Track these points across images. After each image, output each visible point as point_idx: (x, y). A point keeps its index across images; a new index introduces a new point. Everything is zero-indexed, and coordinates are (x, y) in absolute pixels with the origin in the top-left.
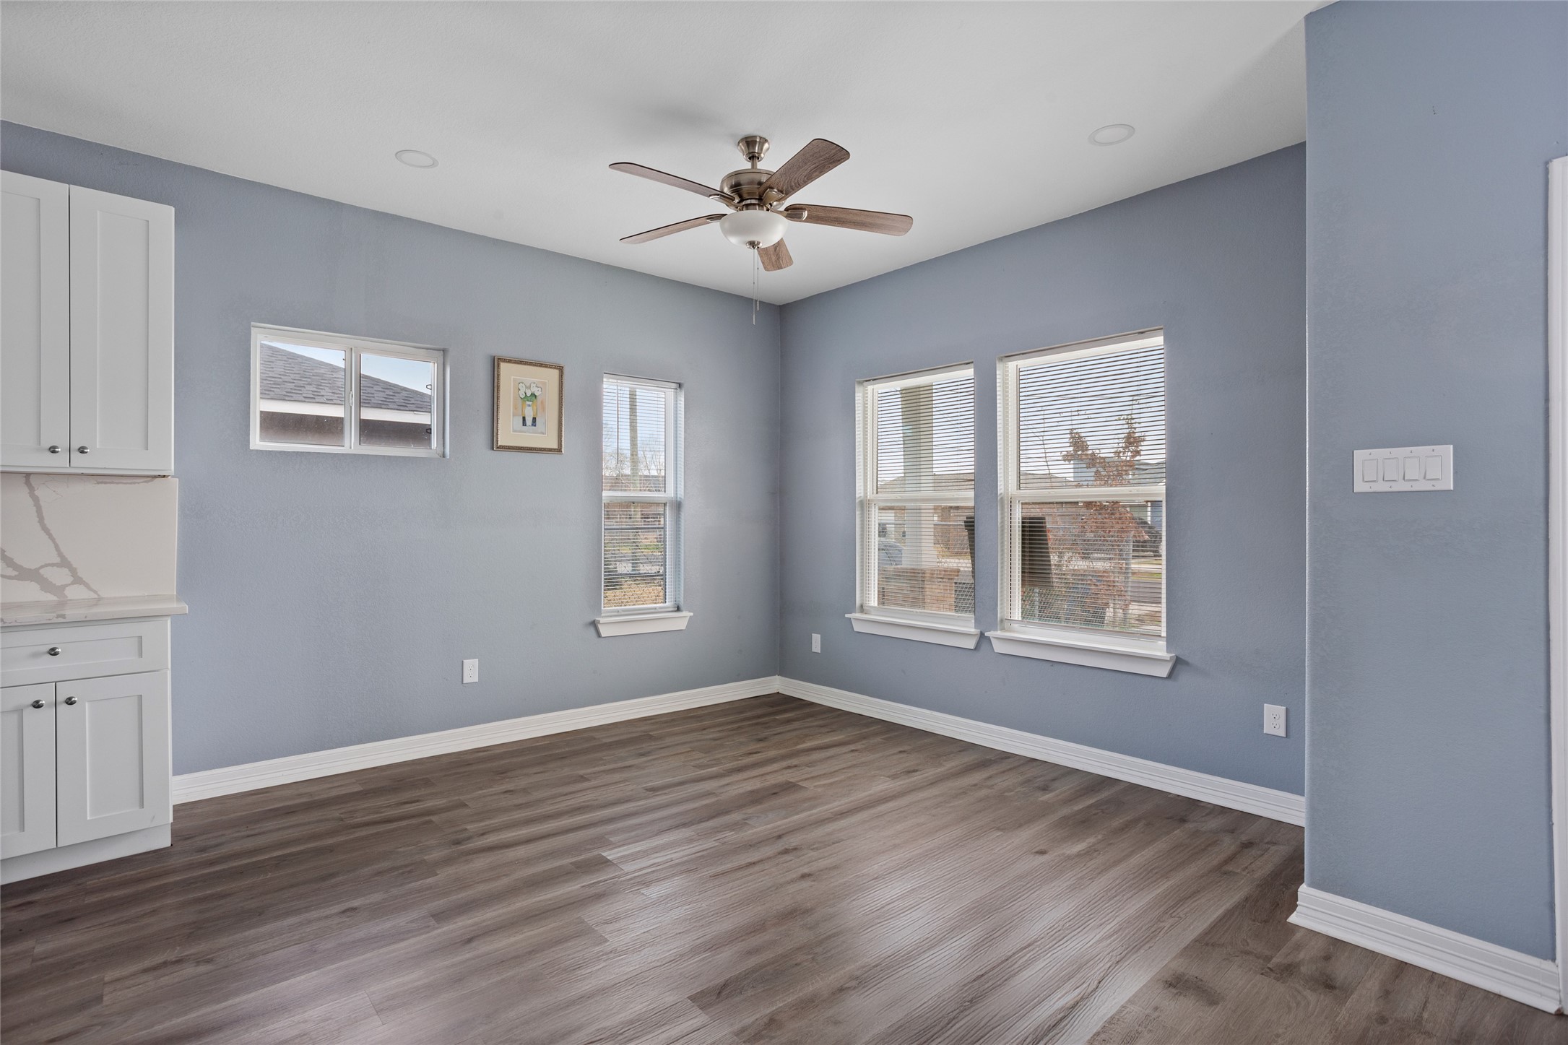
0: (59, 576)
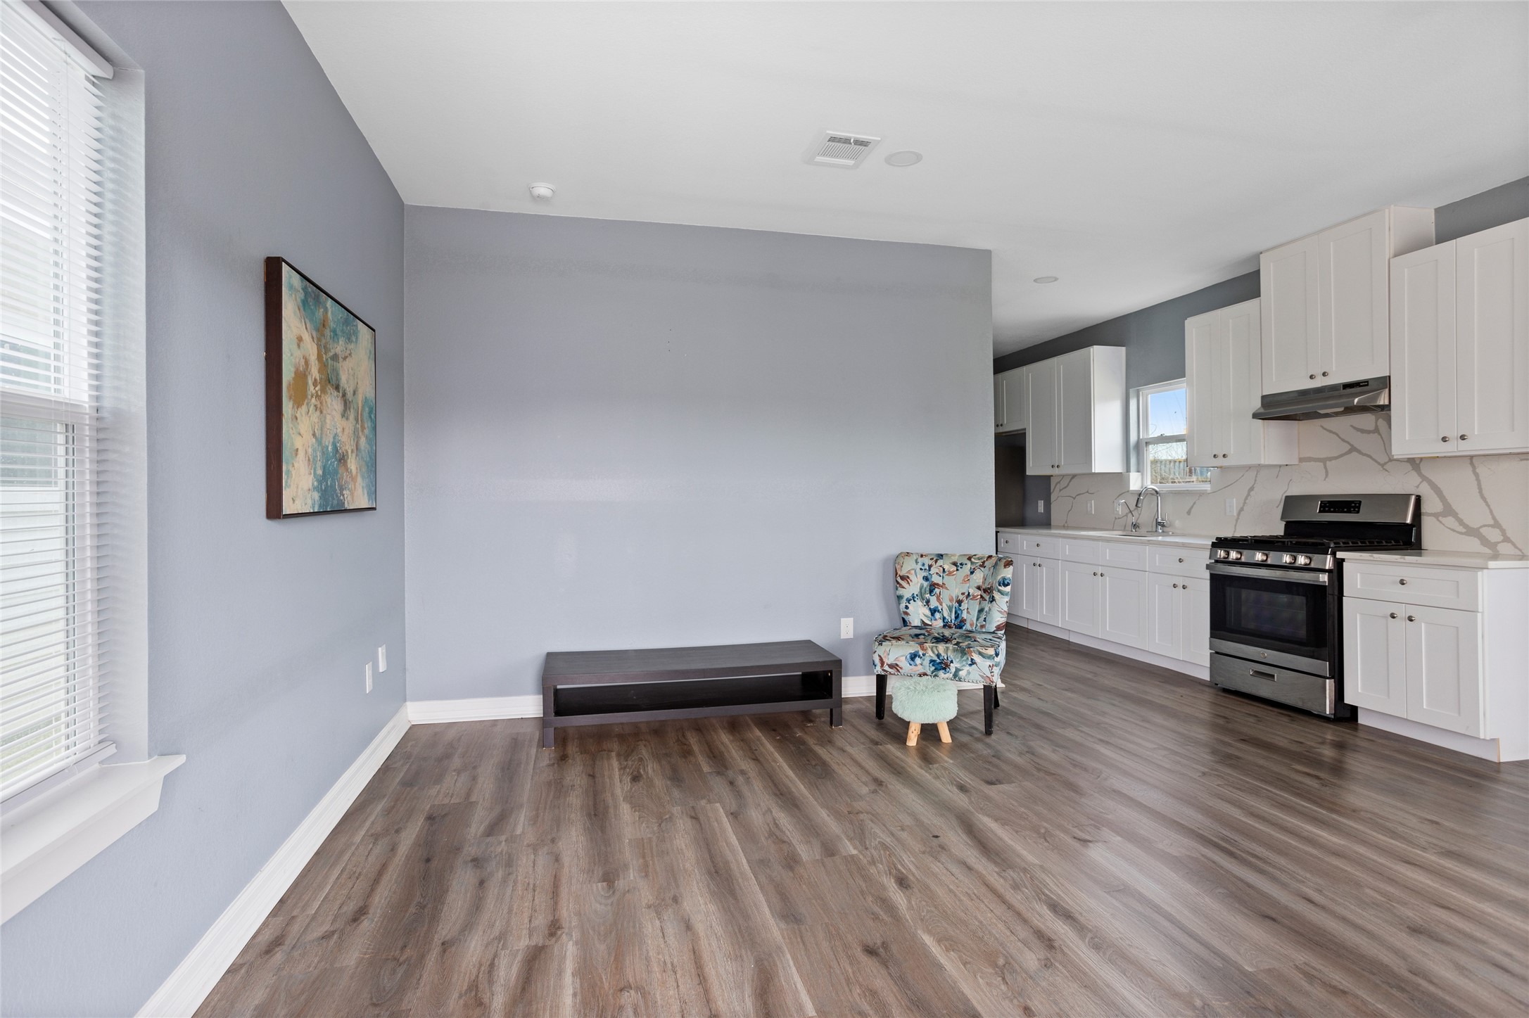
0: (1493, 535)
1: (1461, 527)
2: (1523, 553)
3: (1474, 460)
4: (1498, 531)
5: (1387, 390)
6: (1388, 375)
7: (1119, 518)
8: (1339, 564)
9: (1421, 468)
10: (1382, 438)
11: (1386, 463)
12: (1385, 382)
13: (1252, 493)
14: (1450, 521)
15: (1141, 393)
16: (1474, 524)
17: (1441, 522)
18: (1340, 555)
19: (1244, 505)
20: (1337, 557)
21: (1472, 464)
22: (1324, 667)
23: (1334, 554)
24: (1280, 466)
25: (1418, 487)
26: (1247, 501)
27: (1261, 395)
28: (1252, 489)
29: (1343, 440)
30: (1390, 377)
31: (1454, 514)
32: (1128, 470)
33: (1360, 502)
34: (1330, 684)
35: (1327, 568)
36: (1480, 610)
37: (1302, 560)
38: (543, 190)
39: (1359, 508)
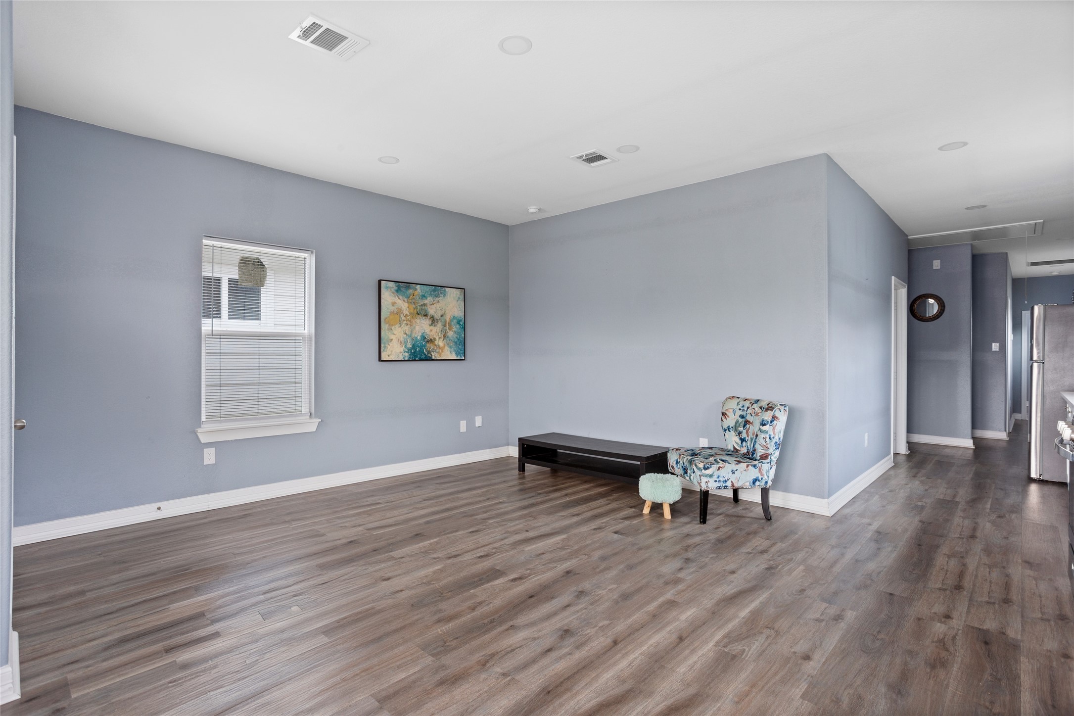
38: (532, 210)
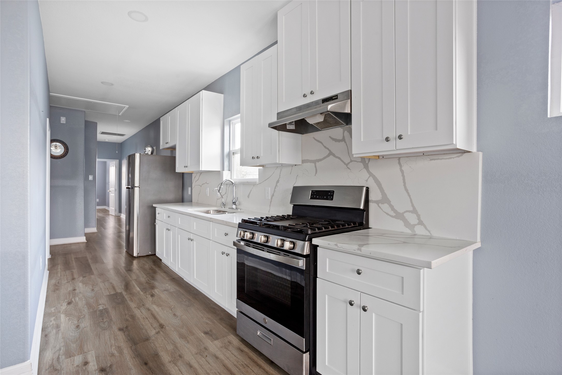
0: (412, 219)
1: (393, 212)
2: (431, 234)
3: (401, 160)
4: (415, 216)
5: (349, 100)
6: (350, 89)
7: (219, 199)
8: (314, 248)
9: (369, 167)
10: (346, 145)
11: (349, 163)
12: (349, 95)
13: (278, 184)
14: (385, 207)
15: (231, 122)
16: (401, 211)
17: (380, 207)
18: (315, 241)
19: (274, 192)
20: (313, 243)
21: (399, 163)
22: (301, 342)
23: (310, 240)
24: (292, 166)
25: (367, 181)
26: (276, 190)
27: (277, 113)
28: (278, 182)
29: (325, 147)
30: (351, 91)
31: (388, 202)
32: (223, 170)
33: (334, 191)
34: (306, 357)
35: (305, 254)
36: (421, 310)
37: (287, 245)
39: (333, 196)
